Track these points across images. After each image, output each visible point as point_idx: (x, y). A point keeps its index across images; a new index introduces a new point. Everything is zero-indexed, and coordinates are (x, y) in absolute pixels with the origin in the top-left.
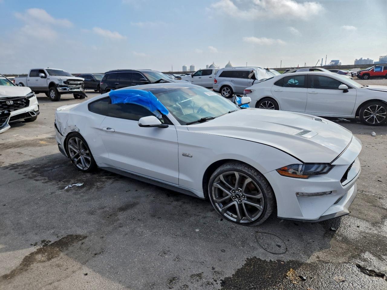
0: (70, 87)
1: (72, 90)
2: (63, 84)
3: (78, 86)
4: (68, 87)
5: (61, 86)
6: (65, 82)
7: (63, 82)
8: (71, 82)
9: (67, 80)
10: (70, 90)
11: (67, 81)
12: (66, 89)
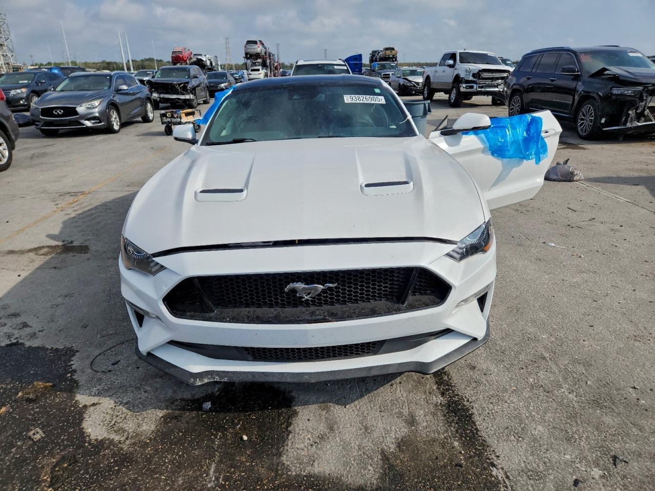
0: (480, 84)
1: (483, 89)
2: (471, 78)
3: (495, 83)
4: (476, 84)
5: (467, 82)
6: (474, 75)
7: (471, 75)
8: (485, 75)
9: (480, 71)
10: (479, 89)
11: (478, 72)
12: (472, 87)
